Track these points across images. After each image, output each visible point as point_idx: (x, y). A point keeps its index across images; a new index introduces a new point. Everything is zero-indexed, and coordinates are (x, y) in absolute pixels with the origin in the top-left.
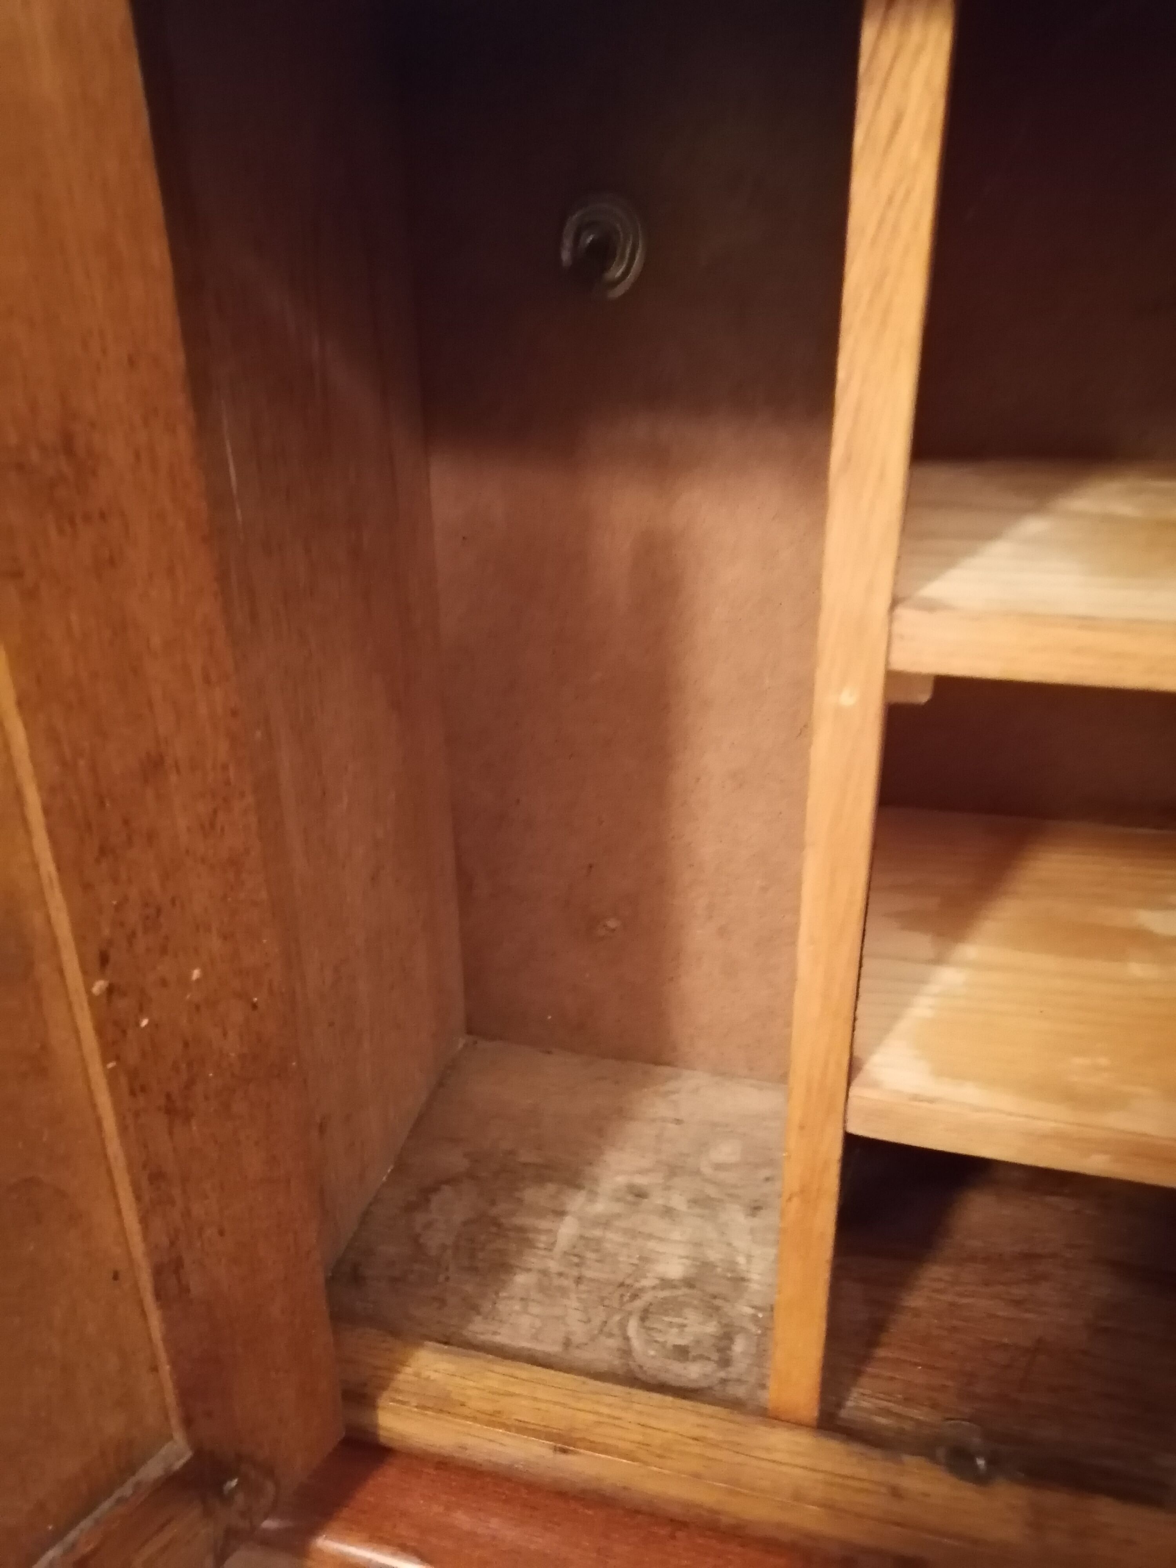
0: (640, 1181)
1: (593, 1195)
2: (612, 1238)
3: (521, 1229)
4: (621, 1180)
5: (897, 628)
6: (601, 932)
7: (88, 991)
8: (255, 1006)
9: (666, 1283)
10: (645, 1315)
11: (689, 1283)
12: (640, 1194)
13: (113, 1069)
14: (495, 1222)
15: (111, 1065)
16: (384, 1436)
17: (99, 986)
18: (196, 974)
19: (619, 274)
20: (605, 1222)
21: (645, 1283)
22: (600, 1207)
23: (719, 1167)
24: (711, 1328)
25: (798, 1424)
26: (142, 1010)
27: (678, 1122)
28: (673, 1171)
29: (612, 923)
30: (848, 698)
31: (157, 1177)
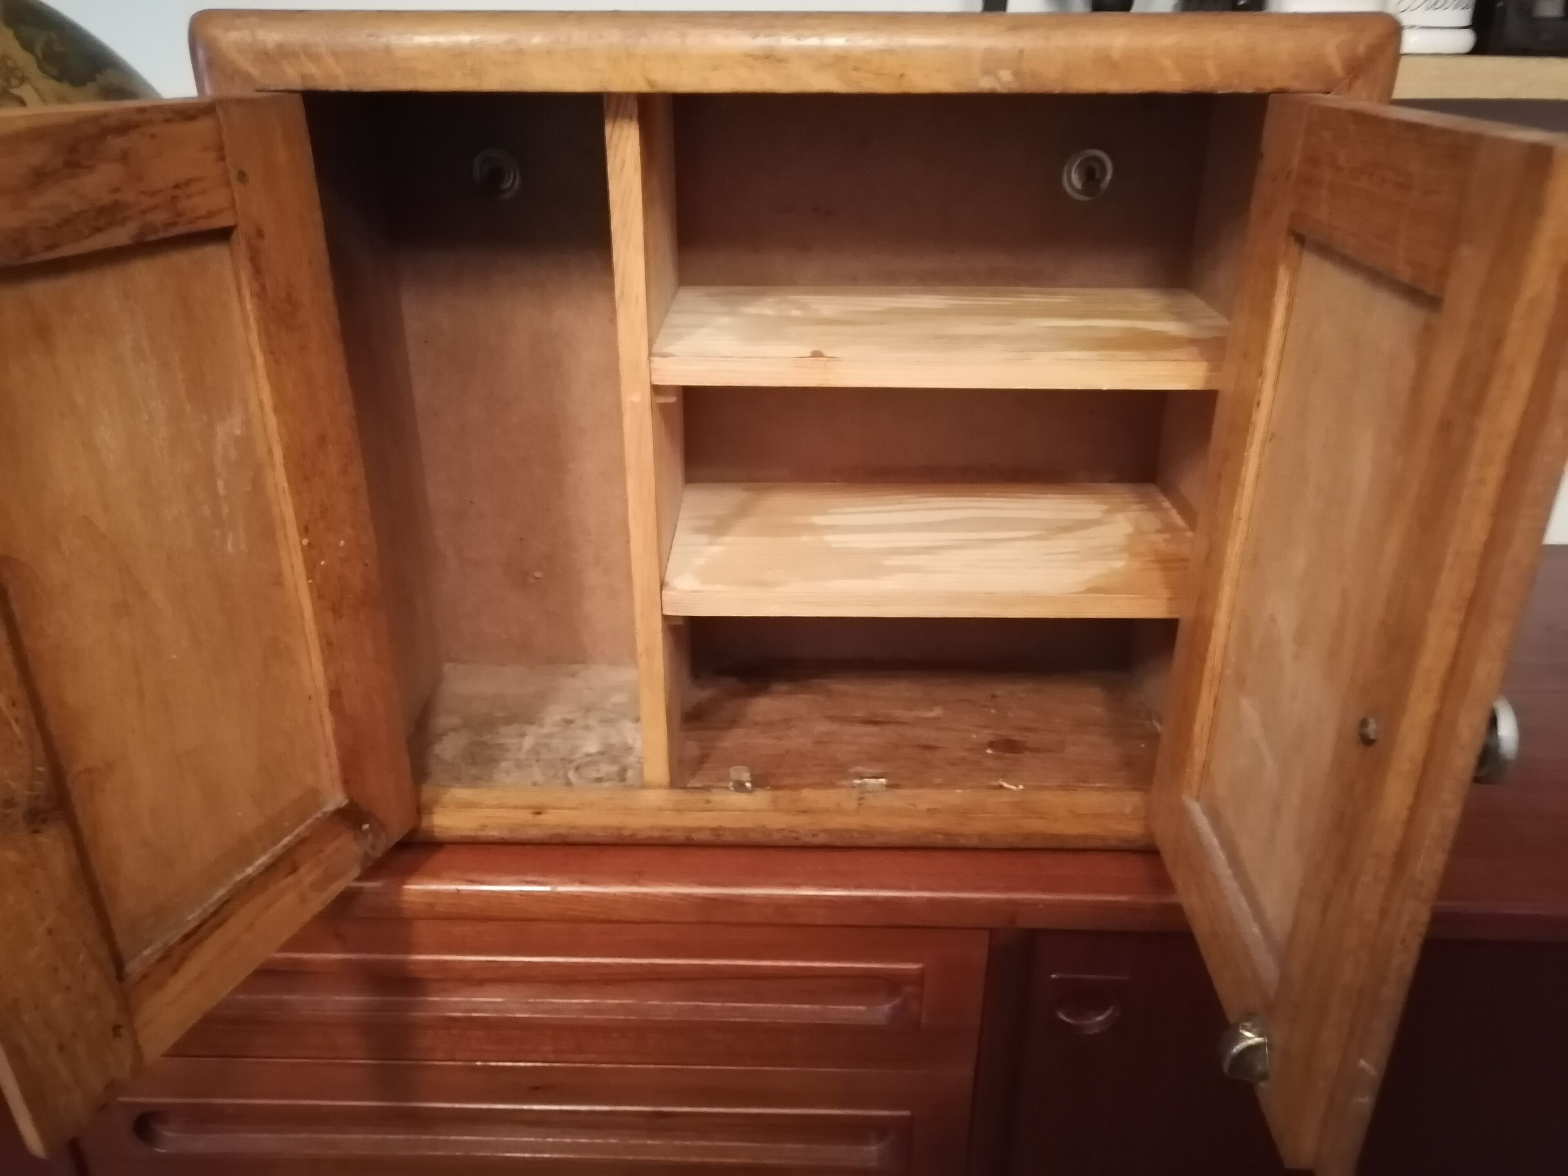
0: (569, 716)
1: (542, 725)
2: (554, 742)
3: (501, 745)
4: (558, 717)
5: (653, 366)
6: (531, 580)
7: (301, 543)
8: (366, 565)
9: (588, 755)
10: (577, 769)
11: (601, 753)
12: (569, 722)
13: (311, 583)
14: (485, 744)
15: (310, 581)
16: (438, 834)
17: (305, 542)
18: (342, 543)
19: (508, 185)
20: (550, 736)
21: (575, 756)
22: (546, 730)
23: (615, 705)
24: (615, 769)
25: (660, 787)
26: (322, 557)
27: (590, 688)
28: (588, 710)
29: (538, 574)
30: (636, 398)
31: (330, 643)
